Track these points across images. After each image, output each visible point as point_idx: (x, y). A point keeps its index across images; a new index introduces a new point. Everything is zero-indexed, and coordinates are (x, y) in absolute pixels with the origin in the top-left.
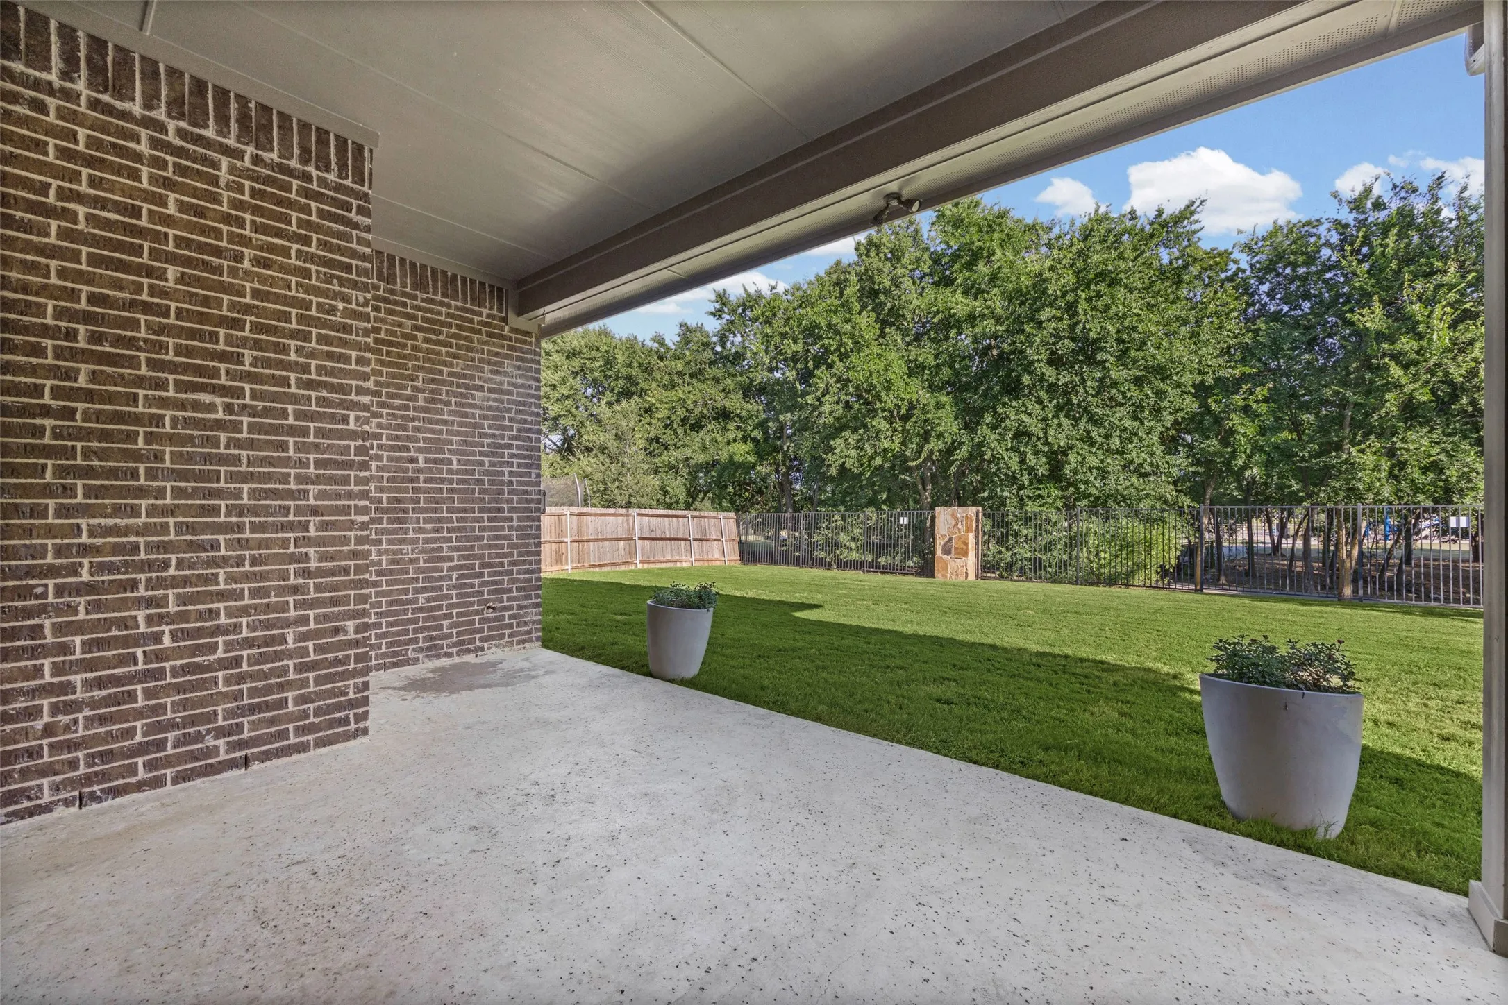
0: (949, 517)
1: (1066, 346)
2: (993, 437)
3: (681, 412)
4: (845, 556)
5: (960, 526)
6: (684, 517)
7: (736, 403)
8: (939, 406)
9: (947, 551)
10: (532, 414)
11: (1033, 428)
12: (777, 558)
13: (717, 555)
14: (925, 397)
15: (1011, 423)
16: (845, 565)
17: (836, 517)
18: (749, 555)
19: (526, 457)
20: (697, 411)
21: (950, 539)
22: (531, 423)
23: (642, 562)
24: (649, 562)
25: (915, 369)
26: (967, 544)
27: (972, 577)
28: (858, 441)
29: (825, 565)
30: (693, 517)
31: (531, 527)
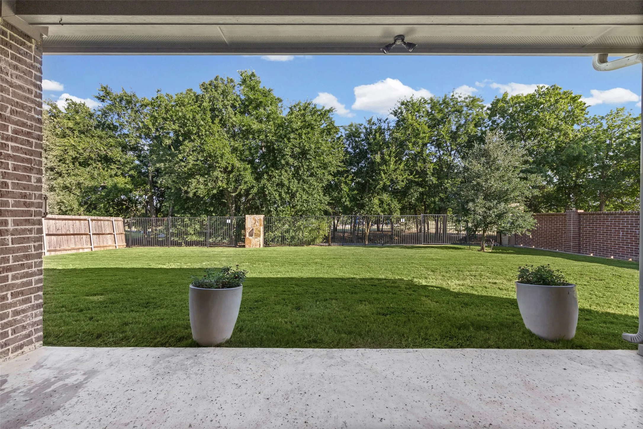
0: (252, 220)
1: (297, 150)
2: (269, 185)
3: (72, 153)
4: (189, 238)
5: (257, 223)
6: (85, 220)
7: (116, 153)
8: (245, 169)
9: (251, 235)
10: (32, 118)
11: (285, 182)
12: (145, 242)
13: (110, 242)
14: (237, 164)
15: (276, 180)
16: (189, 244)
17: (186, 220)
18: (131, 241)
19: (23, 160)
20: (86, 154)
21: (253, 229)
22: (31, 127)
23: (48, 251)
24: (55, 251)
25: (234, 150)
26: (260, 231)
27: (262, 246)
28: (205, 181)
29: (180, 245)
30: (92, 220)
31: (30, 231)
